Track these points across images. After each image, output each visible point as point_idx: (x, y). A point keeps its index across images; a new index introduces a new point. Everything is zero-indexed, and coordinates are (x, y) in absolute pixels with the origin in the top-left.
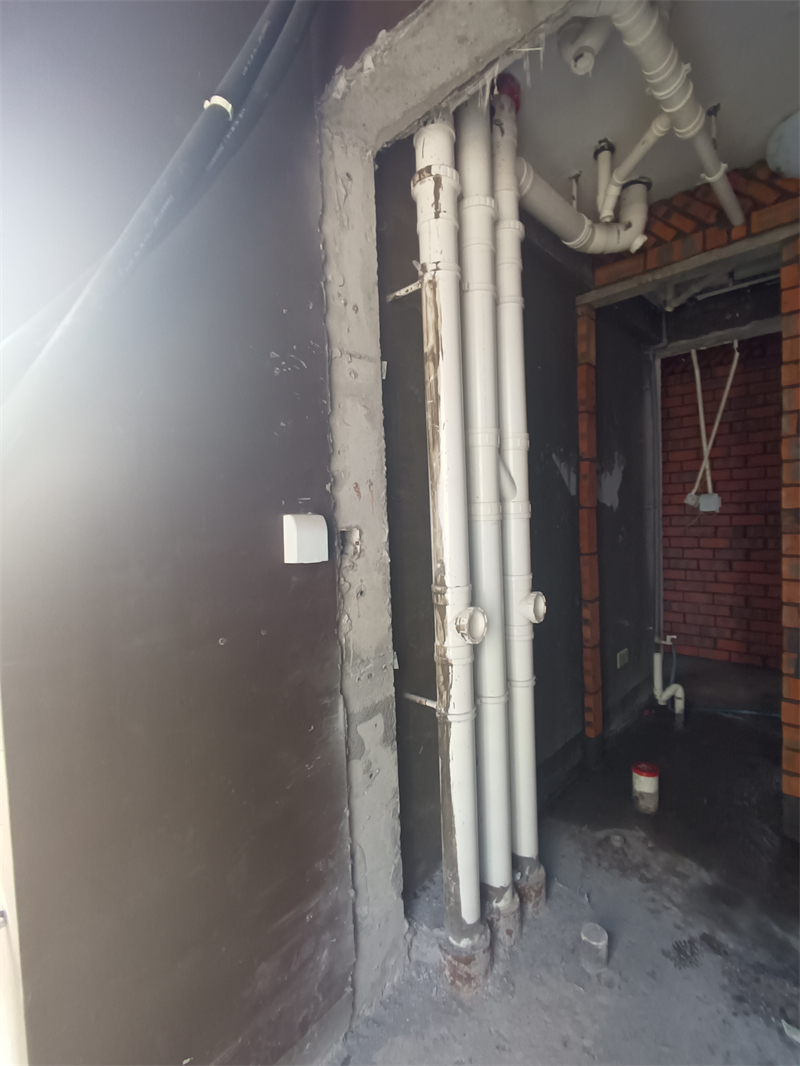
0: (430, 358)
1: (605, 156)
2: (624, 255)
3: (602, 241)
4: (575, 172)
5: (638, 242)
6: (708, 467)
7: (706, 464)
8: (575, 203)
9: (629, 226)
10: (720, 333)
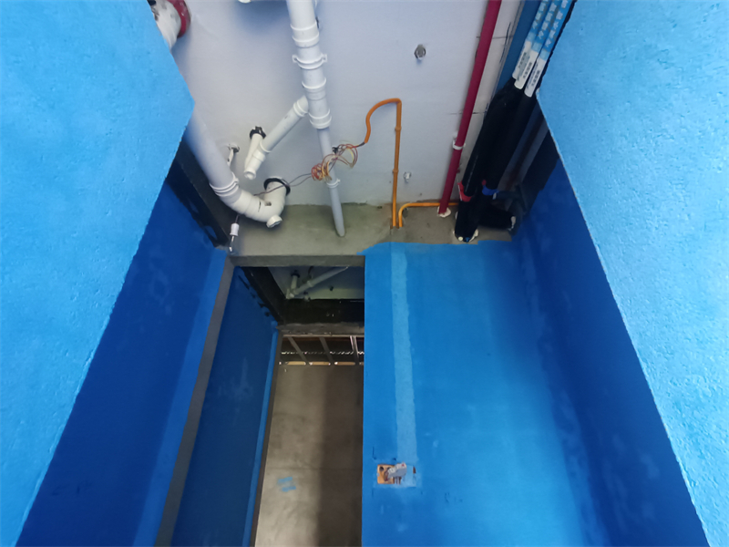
1: (257, 137)
2: (260, 225)
3: (245, 203)
4: (235, 145)
5: (274, 220)
8: (229, 163)
9: (270, 204)
10: (321, 325)
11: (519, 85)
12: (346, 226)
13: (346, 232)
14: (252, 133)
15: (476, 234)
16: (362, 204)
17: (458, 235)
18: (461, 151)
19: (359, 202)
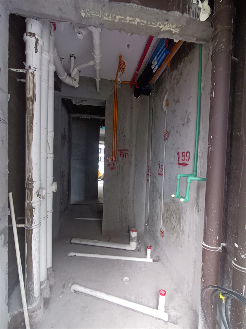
0: (30, 100)
1: (73, 58)
3: (68, 81)
4: (63, 57)
5: (77, 86)
9: (75, 80)
10: (87, 115)
11: (153, 67)
12: (100, 88)
13: (100, 91)
14: (71, 57)
15: (140, 97)
16: (105, 79)
17: (134, 96)
18: (137, 73)
19: (104, 78)
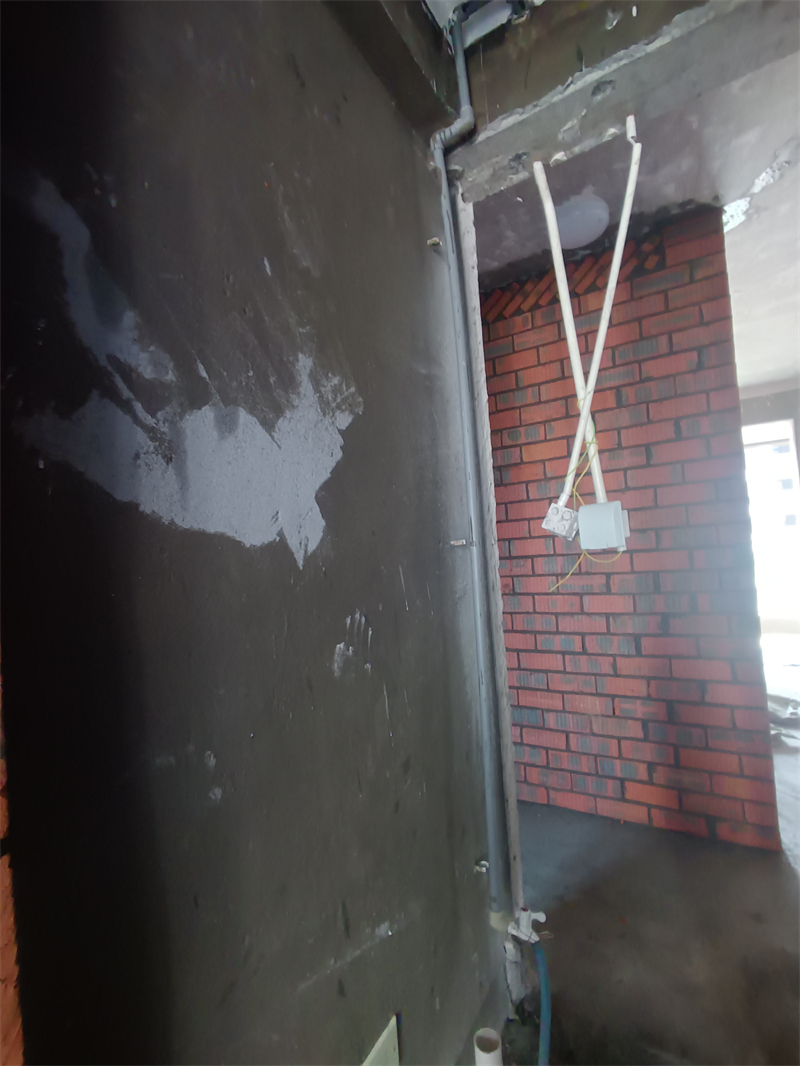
6: (590, 436)
7: (585, 429)
